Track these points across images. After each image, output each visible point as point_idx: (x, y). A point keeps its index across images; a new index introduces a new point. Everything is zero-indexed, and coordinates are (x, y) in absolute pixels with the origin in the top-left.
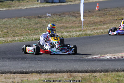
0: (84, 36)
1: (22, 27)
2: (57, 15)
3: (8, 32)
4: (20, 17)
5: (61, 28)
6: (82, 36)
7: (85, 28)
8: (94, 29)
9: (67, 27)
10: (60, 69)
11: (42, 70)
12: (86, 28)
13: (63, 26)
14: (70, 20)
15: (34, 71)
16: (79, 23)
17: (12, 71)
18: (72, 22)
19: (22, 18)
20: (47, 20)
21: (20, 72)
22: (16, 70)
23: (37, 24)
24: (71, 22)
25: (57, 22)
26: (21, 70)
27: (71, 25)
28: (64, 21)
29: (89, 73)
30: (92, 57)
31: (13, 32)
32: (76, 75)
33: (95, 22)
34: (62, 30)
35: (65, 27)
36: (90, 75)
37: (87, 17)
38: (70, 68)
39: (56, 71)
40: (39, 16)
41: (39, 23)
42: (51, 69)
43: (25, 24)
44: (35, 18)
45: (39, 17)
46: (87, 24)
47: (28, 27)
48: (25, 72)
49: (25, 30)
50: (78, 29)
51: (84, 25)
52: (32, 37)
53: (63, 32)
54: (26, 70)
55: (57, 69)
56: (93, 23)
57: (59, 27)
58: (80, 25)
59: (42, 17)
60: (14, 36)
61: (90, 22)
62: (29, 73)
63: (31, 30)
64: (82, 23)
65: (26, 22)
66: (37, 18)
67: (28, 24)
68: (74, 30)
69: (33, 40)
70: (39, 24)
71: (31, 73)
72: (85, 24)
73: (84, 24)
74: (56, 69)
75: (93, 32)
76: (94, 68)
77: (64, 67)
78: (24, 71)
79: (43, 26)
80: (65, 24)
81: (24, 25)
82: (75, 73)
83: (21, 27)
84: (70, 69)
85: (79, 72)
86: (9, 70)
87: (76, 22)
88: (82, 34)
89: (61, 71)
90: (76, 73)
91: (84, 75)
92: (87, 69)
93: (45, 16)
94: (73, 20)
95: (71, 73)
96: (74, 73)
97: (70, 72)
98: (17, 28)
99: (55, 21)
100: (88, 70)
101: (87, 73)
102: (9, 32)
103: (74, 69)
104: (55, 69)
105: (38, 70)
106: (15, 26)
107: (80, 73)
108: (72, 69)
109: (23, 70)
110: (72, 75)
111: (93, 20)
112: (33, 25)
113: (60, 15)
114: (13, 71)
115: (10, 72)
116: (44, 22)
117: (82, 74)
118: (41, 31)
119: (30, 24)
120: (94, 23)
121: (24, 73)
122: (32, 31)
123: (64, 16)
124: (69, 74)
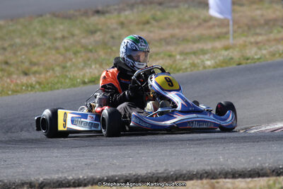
0: (239, 64)
1: (47, 45)
2: (151, 3)
3: (6, 63)
4: (41, 16)
5: (168, 43)
6: (235, 66)
7: (241, 41)
8: (269, 41)
9: (185, 40)
10: (178, 168)
11: (124, 173)
12: (244, 38)
13: (173, 36)
14: (191, 18)
15: (98, 177)
16: (219, 26)
17: (33, 179)
18: (200, 24)
19: (48, 16)
20: (122, 19)
21: (58, 181)
22: (46, 177)
23: (93, 32)
24: (196, 23)
25: (155, 23)
26: (60, 175)
27: (196, 33)
28: (173, 20)
29: (265, 179)
30: (268, 128)
31: (22, 62)
32: (229, 185)
33: (270, 20)
34: (169, 48)
35: (178, 39)
36: (271, 182)
37: (242, 5)
38: (208, 165)
39: (165, 175)
40: (100, 8)
41: (100, 30)
42: (149, 171)
43: (59, 35)
44: (86, 14)
45: (98, 12)
46: (246, 28)
47: (66, 44)
48: (74, 183)
49: (59, 53)
50: (218, 44)
51: (235, 32)
52: (81, 73)
53: (174, 54)
54: (76, 177)
55: (170, 170)
56: (262, 22)
57: (161, 40)
58: (224, 30)
59: (107, 12)
60: (26, 74)
61: (253, 19)
62: (85, 185)
63: (75, 53)
64: (228, 25)
65: (61, 27)
66: (93, 15)
67: (66, 34)
68: (208, 46)
69: (84, 83)
70: (99, 33)
71: (92, 185)
72: (239, 27)
73: (236, 27)
74: (165, 167)
75: (264, 52)
76: (279, 163)
77: (189, 162)
78: (71, 178)
79: (113, 38)
80: (177, 31)
81: (56, 39)
82: (224, 180)
83: (45, 44)
84: (208, 168)
85: (235, 175)
86: (24, 179)
87: (211, 23)
88: (232, 59)
89: (181, 175)
90: (225, 178)
91: (251, 185)
92: (258, 164)
93: (116, 7)
94: (202, 17)
95: (213, 178)
96: (221, 178)
97: (207, 177)
98: (33, 48)
99: (147, 22)
100: (262, 170)
101: (261, 179)
102: (12, 61)
103: (218, 167)
104: (161, 170)
105: (111, 173)
106: (27, 41)
107: (240, 179)
108: (213, 167)
109: (66, 175)
110: (217, 185)
111: (262, 16)
112: (84, 38)
113: (160, 4)
114: (37, 180)
115: (27, 183)
116: (115, 26)
117: (246, 182)
118: (106, 53)
119: (73, 35)
120: (267, 22)
121: (69, 187)
122: (79, 55)
123: (173, 4)
124: (205, 181)
